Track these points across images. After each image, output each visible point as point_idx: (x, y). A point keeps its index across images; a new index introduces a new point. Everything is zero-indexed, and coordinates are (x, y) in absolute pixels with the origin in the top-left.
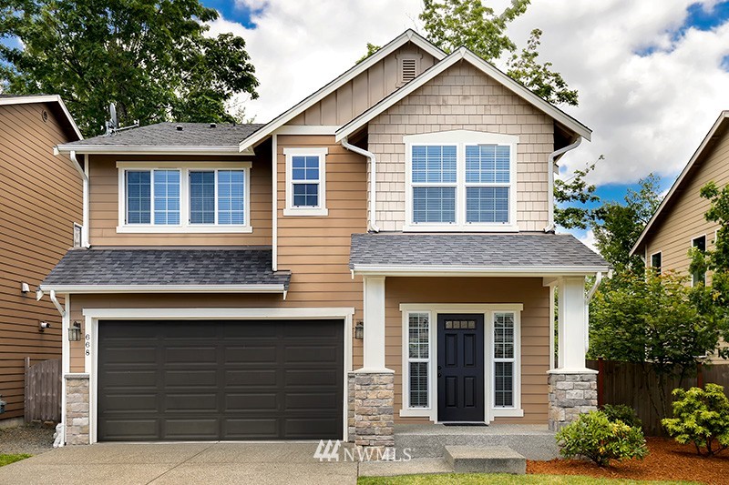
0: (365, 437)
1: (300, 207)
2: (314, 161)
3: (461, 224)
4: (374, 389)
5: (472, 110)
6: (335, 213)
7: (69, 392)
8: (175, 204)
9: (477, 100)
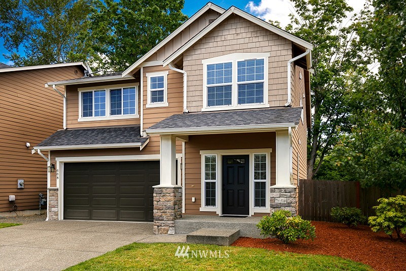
0: (159, 221)
1: (155, 103)
2: (161, 79)
3: (235, 105)
4: (164, 196)
5: (242, 41)
6: (172, 105)
7: (50, 196)
8: (103, 106)
9: (244, 35)
